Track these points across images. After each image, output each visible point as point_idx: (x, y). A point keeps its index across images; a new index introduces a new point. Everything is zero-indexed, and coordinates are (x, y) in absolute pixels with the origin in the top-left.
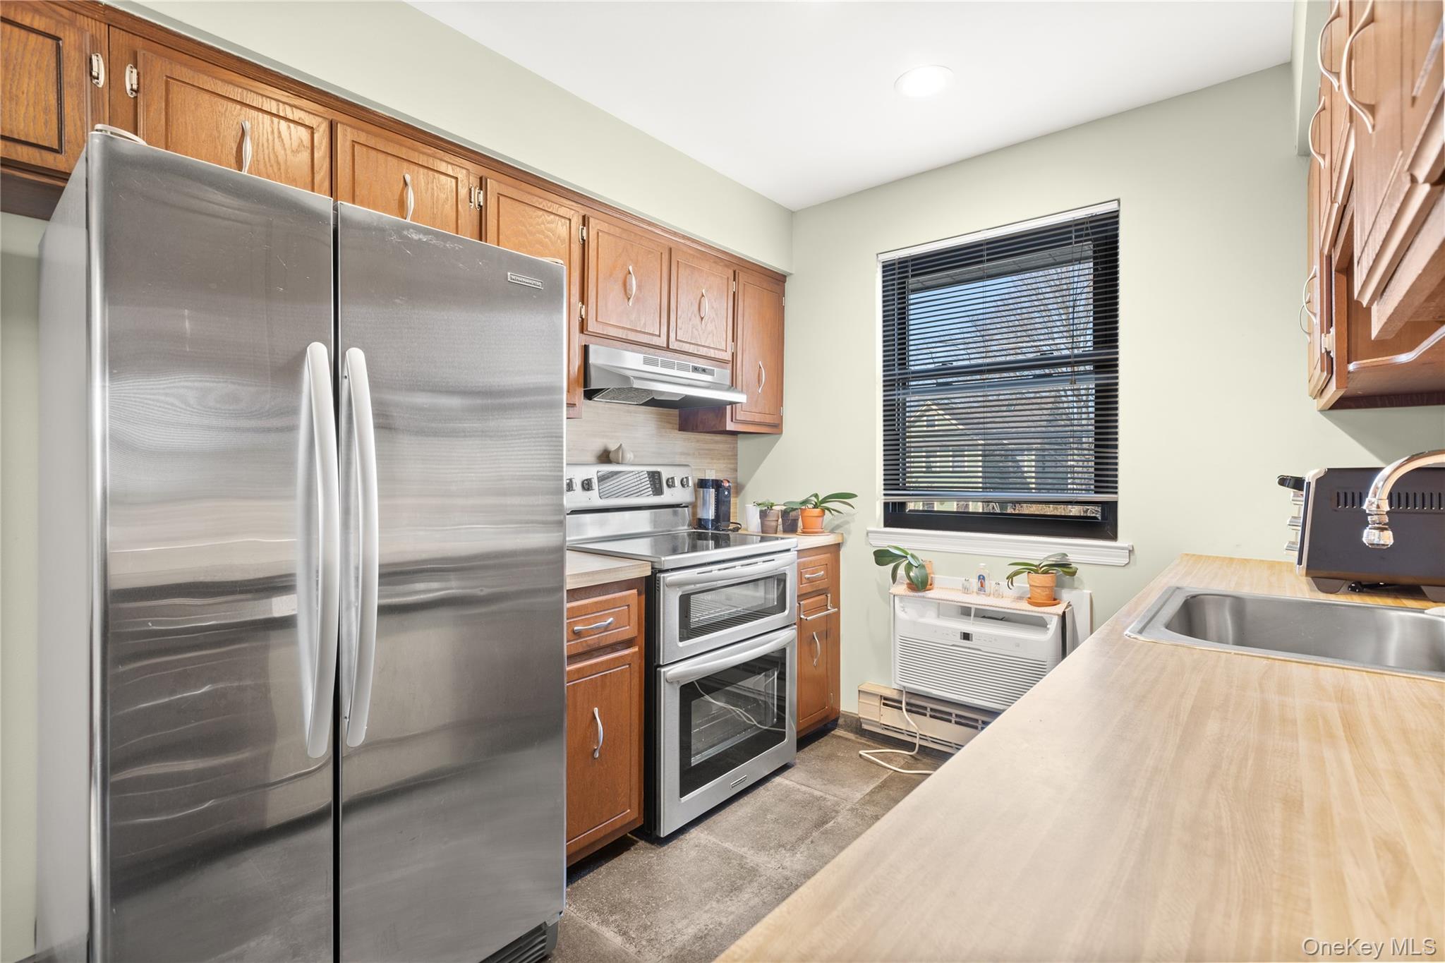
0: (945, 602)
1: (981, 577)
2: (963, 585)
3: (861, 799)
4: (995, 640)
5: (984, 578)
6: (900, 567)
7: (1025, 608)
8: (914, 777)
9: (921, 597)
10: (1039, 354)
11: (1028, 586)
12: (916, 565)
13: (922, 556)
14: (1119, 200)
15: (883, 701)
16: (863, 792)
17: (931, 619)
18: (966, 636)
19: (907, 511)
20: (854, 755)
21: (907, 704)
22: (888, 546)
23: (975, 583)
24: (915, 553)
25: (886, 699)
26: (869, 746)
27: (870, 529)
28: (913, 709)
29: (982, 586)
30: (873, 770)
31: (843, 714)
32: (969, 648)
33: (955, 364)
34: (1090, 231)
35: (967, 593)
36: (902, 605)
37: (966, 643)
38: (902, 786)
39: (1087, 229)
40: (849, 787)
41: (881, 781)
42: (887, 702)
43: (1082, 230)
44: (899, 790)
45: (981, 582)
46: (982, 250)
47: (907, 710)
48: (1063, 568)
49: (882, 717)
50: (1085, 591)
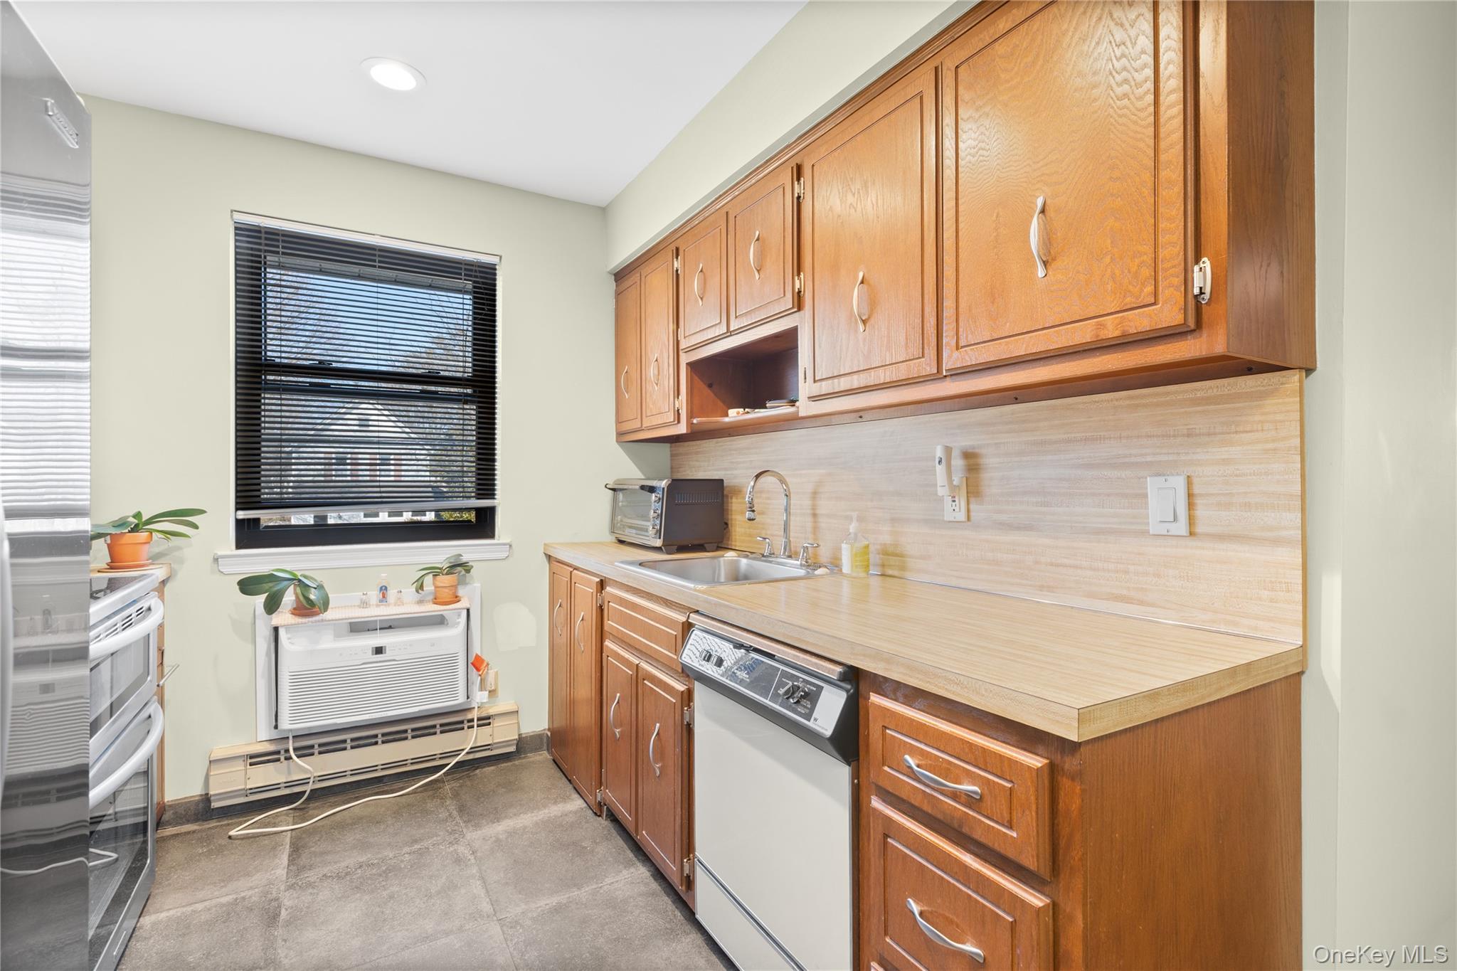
0: (341, 622)
1: (384, 588)
2: (361, 600)
3: (287, 873)
4: (411, 645)
5: (386, 588)
6: (287, 593)
7: (431, 609)
8: (318, 824)
9: (316, 621)
10: (427, 371)
11: (433, 588)
12: (315, 586)
13: (319, 577)
14: (501, 257)
15: (249, 761)
16: (282, 866)
17: (328, 642)
18: (379, 650)
19: (261, 528)
20: (225, 841)
21: (295, 749)
22: (273, 571)
23: (374, 595)
24: (307, 573)
25: (252, 757)
26: (232, 824)
27: (220, 553)
28: (304, 752)
29: (384, 597)
30: (266, 842)
31: (170, 806)
32: (380, 662)
33: (334, 365)
34: (478, 274)
35: (366, 608)
36: (289, 636)
37: (379, 657)
38: (317, 839)
39: (476, 271)
40: (258, 871)
41: (288, 847)
42: (255, 759)
43: (471, 270)
44: (319, 843)
45: (383, 593)
46: (375, 255)
47: (298, 757)
48: (459, 567)
49: (248, 781)
50: (475, 585)
